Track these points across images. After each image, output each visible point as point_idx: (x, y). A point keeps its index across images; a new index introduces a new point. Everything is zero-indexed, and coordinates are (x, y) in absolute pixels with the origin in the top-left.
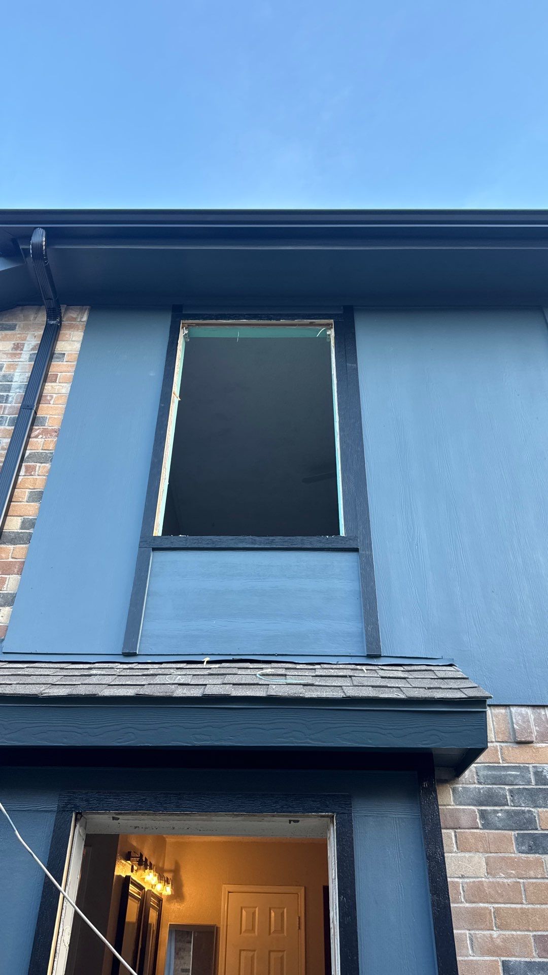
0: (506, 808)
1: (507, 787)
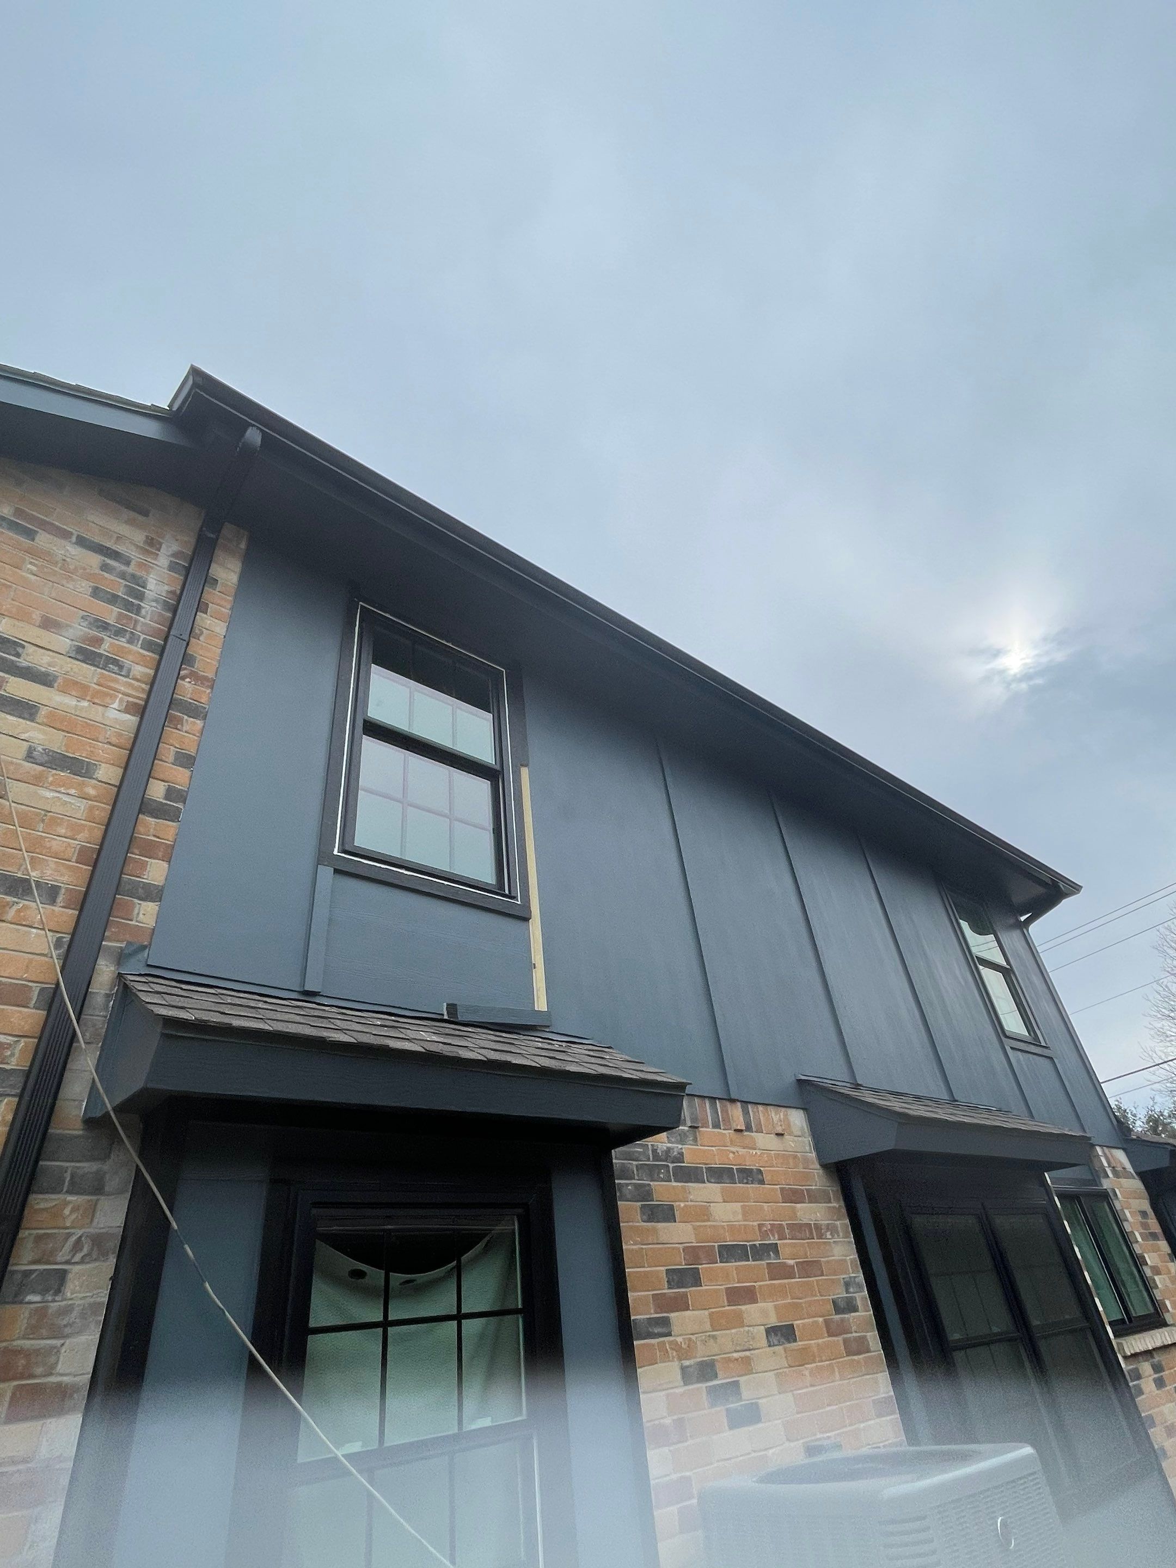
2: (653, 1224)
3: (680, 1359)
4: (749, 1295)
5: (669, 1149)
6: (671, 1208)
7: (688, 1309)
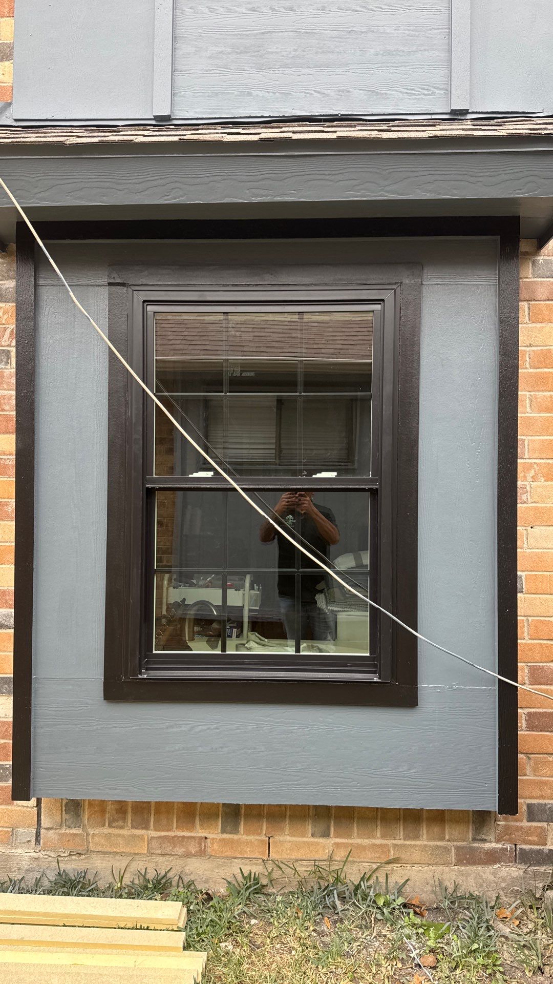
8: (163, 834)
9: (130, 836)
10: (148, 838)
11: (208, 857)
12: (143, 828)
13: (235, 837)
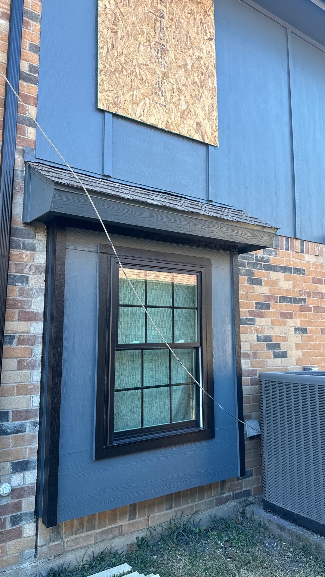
0: (246, 268)
1: (247, 261)
2: (252, 285)
3: (257, 333)
4: (290, 316)
5: (263, 257)
6: (261, 280)
7: (263, 317)
8: (102, 530)
9: (85, 536)
10: (95, 534)
11: (123, 535)
12: (92, 530)
13: (135, 520)
